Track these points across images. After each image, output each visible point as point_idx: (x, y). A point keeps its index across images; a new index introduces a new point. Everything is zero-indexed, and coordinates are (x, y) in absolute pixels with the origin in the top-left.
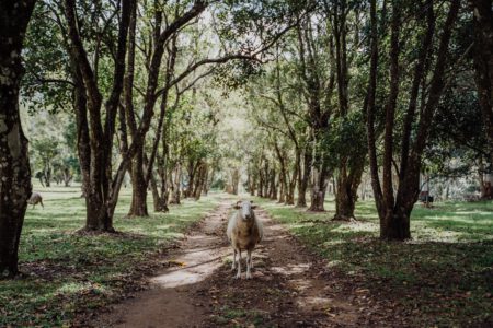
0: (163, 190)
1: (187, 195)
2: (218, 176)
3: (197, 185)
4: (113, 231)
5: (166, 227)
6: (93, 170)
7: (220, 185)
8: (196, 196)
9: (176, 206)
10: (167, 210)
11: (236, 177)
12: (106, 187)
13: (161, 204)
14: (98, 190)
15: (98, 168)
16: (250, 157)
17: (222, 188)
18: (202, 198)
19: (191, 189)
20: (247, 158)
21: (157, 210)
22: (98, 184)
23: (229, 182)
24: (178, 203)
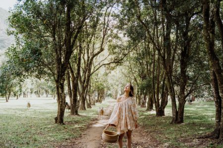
0: (90, 101)
1: (97, 101)
2: (109, 92)
3: (101, 97)
4: (78, 115)
5: (92, 113)
6: (72, 97)
7: (110, 95)
8: (100, 101)
9: (94, 106)
10: (91, 107)
11: (117, 92)
12: (76, 102)
13: (89, 106)
14: (74, 103)
15: (74, 97)
16: (121, 85)
17: (111, 97)
18: (103, 102)
19: (98, 99)
20: (120, 85)
21: (88, 108)
22: (74, 101)
23: (114, 94)
24: (94, 105)
